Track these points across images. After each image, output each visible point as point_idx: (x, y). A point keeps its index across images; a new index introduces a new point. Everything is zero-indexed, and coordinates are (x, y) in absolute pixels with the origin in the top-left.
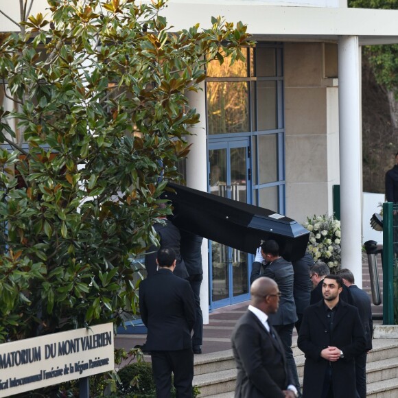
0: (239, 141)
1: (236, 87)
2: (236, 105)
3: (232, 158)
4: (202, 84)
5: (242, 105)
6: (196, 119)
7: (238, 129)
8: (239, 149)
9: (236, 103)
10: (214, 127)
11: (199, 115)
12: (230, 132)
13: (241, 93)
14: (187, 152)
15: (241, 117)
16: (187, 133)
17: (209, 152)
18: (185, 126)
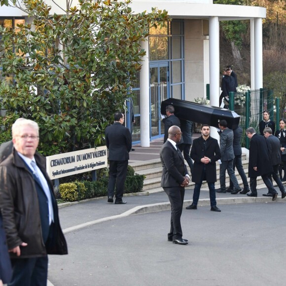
0: (164, 64)
1: (162, 40)
2: (162, 47)
3: (160, 71)
4: (147, 38)
5: (165, 48)
6: (144, 54)
7: (163, 58)
8: (164, 67)
9: (162, 46)
10: (152, 58)
11: (145, 52)
12: (160, 60)
13: (165, 42)
14: (140, 69)
15: (165, 53)
16: (140, 60)
17: (150, 69)
18: (139, 57)
